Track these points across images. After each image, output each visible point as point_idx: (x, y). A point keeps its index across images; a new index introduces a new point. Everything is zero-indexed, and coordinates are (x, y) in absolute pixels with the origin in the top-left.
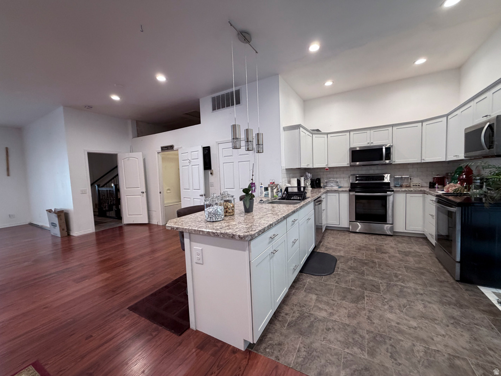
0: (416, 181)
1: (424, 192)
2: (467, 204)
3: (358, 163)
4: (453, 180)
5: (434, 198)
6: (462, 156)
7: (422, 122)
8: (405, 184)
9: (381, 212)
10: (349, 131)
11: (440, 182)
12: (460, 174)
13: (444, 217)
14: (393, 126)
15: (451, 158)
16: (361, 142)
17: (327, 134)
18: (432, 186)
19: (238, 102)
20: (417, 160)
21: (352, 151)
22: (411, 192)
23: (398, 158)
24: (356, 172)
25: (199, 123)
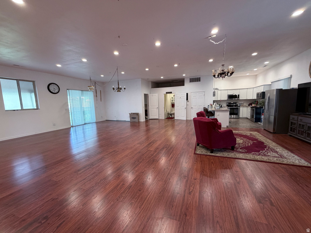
0: (245, 104)
1: (247, 107)
2: (256, 108)
3: (234, 99)
4: (254, 103)
5: (250, 108)
6: (256, 98)
7: (247, 89)
8: (242, 105)
9: (237, 112)
10: (228, 90)
11: (251, 104)
12: (255, 102)
13: (252, 111)
14: (240, 89)
15: (254, 98)
16: (231, 93)
17: (221, 90)
18: (249, 105)
19: (200, 81)
20: (245, 98)
21: (229, 96)
22: (244, 107)
23: (241, 98)
24: (228, 102)
25: (184, 85)
